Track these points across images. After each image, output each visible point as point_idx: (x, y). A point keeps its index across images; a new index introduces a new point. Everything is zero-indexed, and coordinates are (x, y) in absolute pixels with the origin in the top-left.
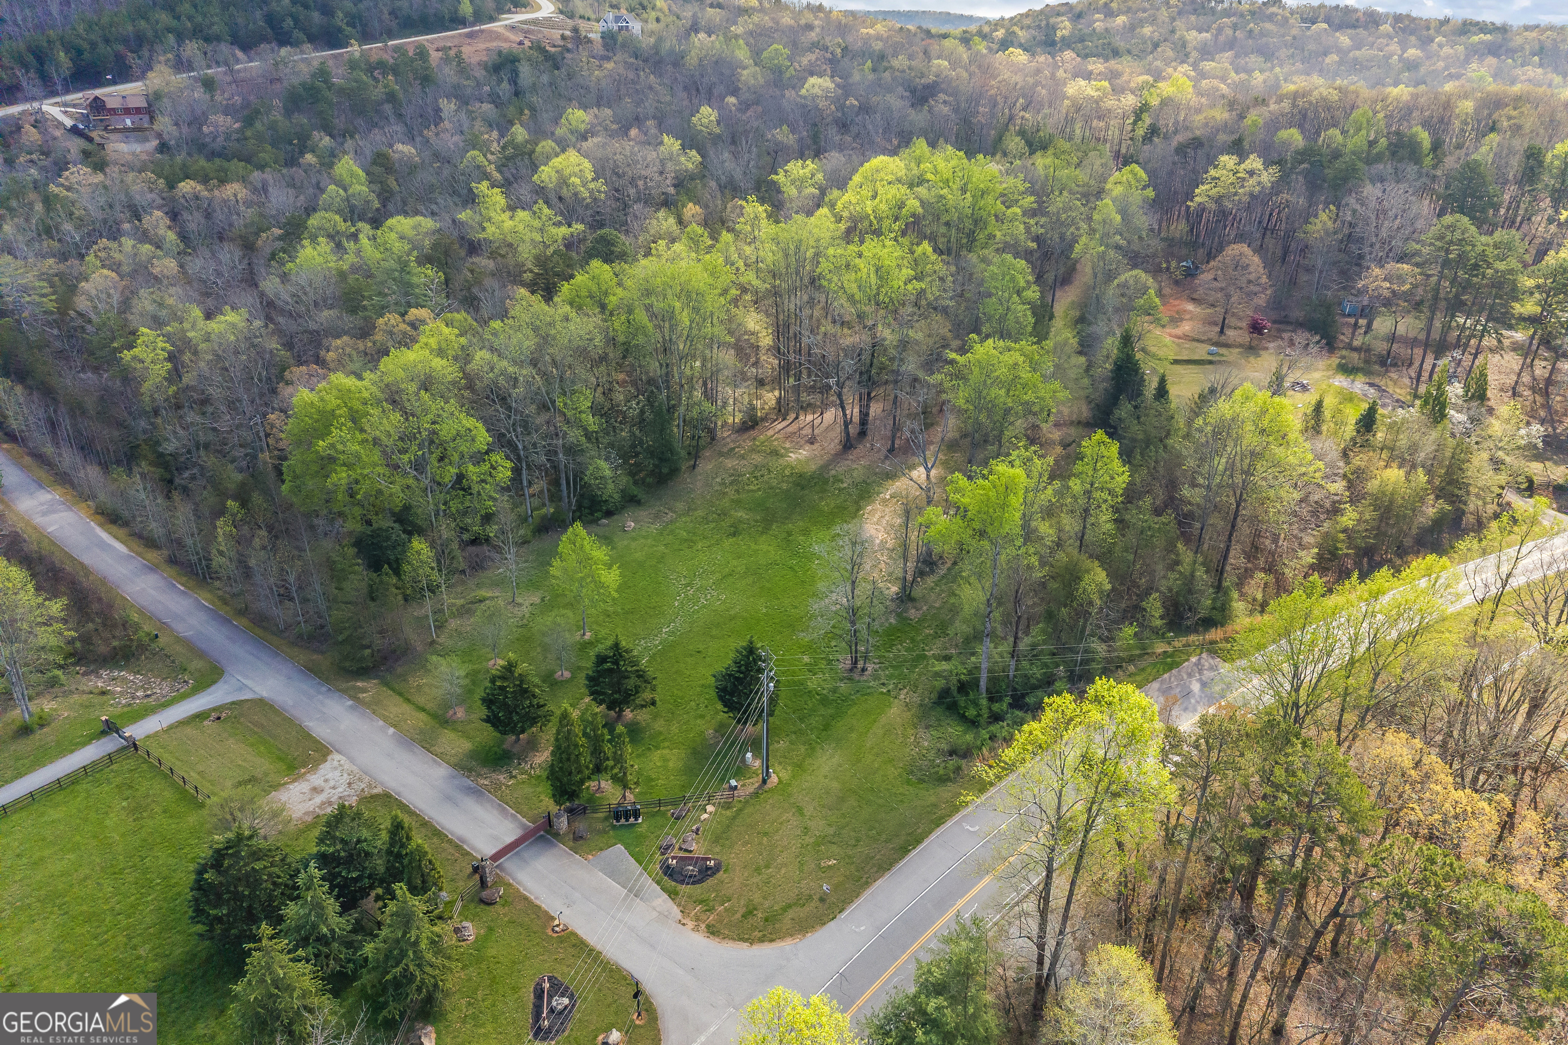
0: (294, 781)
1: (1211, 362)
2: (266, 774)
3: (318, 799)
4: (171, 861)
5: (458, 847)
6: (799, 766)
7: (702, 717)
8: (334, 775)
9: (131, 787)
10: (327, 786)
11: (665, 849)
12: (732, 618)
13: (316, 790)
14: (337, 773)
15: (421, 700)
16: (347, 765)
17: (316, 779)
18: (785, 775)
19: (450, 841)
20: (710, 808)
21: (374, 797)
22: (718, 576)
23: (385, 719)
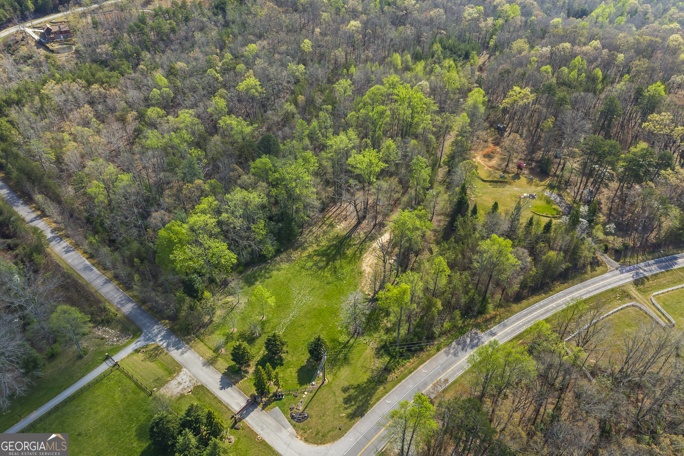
0: (172, 379)
1: (501, 182)
2: (163, 377)
3: (181, 387)
4: (138, 411)
5: (227, 407)
6: (335, 375)
7: (303, 354)
8: (184, 377)
9: (120, 382)
10: (183, 382)
11: (291, 409)
12: (315, 309)
13: (180, 383)
14: (185, 376)
15: (210, 345)
16: (189, 373)
17: (179, 379)
18: (330, 379)
19: (224, 405)
20: (306, 393)
21: (198, 386)
22: (310, 289)
23: (198, 353)
